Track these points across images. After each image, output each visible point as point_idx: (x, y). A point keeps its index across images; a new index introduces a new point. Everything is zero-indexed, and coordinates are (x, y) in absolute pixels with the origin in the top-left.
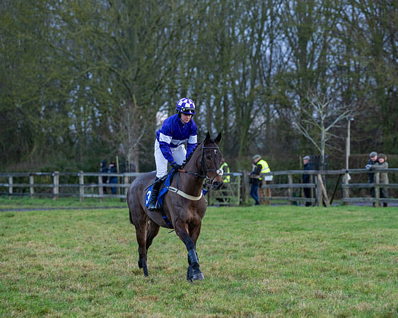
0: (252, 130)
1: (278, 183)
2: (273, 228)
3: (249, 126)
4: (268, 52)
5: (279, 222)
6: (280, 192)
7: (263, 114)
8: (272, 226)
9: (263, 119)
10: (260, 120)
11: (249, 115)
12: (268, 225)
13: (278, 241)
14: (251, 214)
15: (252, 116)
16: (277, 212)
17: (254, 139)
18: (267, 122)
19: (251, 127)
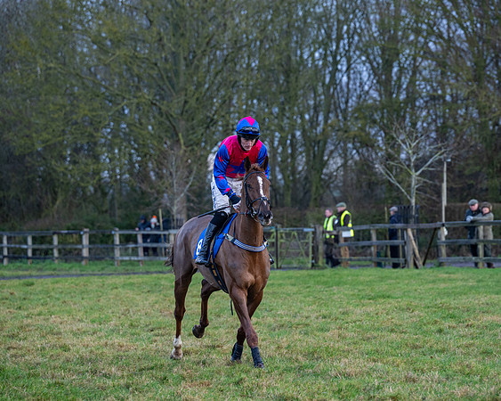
0: (326, 175)
1: (358, 240)
2: (353, 295)
3: (322, 170)
4: (345, 79)
5: (360, 287)
6: (361, 250)
7: (340, 155)
8: (352, 293)
9: (340, 161)
10: (335, 163)
11: (322, 156)
12: (346, 292)
13: (359, 311)
14: (326, 279)
15: (326, 158)
16: (357, 276)
17: (328, 187)
18: (344, 165)
19: (325, 171)
